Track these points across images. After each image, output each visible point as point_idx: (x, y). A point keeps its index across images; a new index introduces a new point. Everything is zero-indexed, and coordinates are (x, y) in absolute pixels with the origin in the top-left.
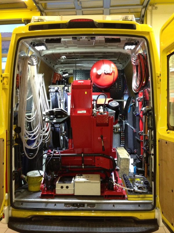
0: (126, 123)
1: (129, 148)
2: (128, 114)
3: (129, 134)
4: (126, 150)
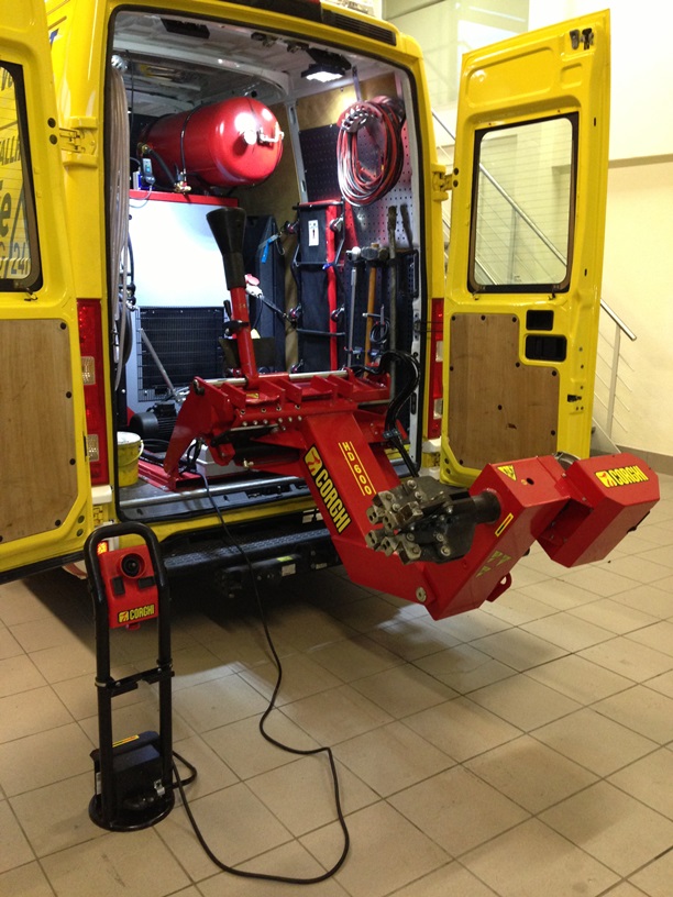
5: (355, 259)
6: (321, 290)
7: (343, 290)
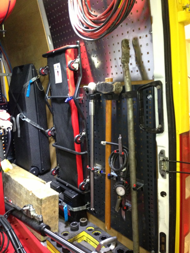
0: (24, 118)
1: (32, 167)
2: (26, 100)
3: (30, 139)
4: (28, 170)
5: (91, 93)
6: (67, 118)
7: (83, 118)
